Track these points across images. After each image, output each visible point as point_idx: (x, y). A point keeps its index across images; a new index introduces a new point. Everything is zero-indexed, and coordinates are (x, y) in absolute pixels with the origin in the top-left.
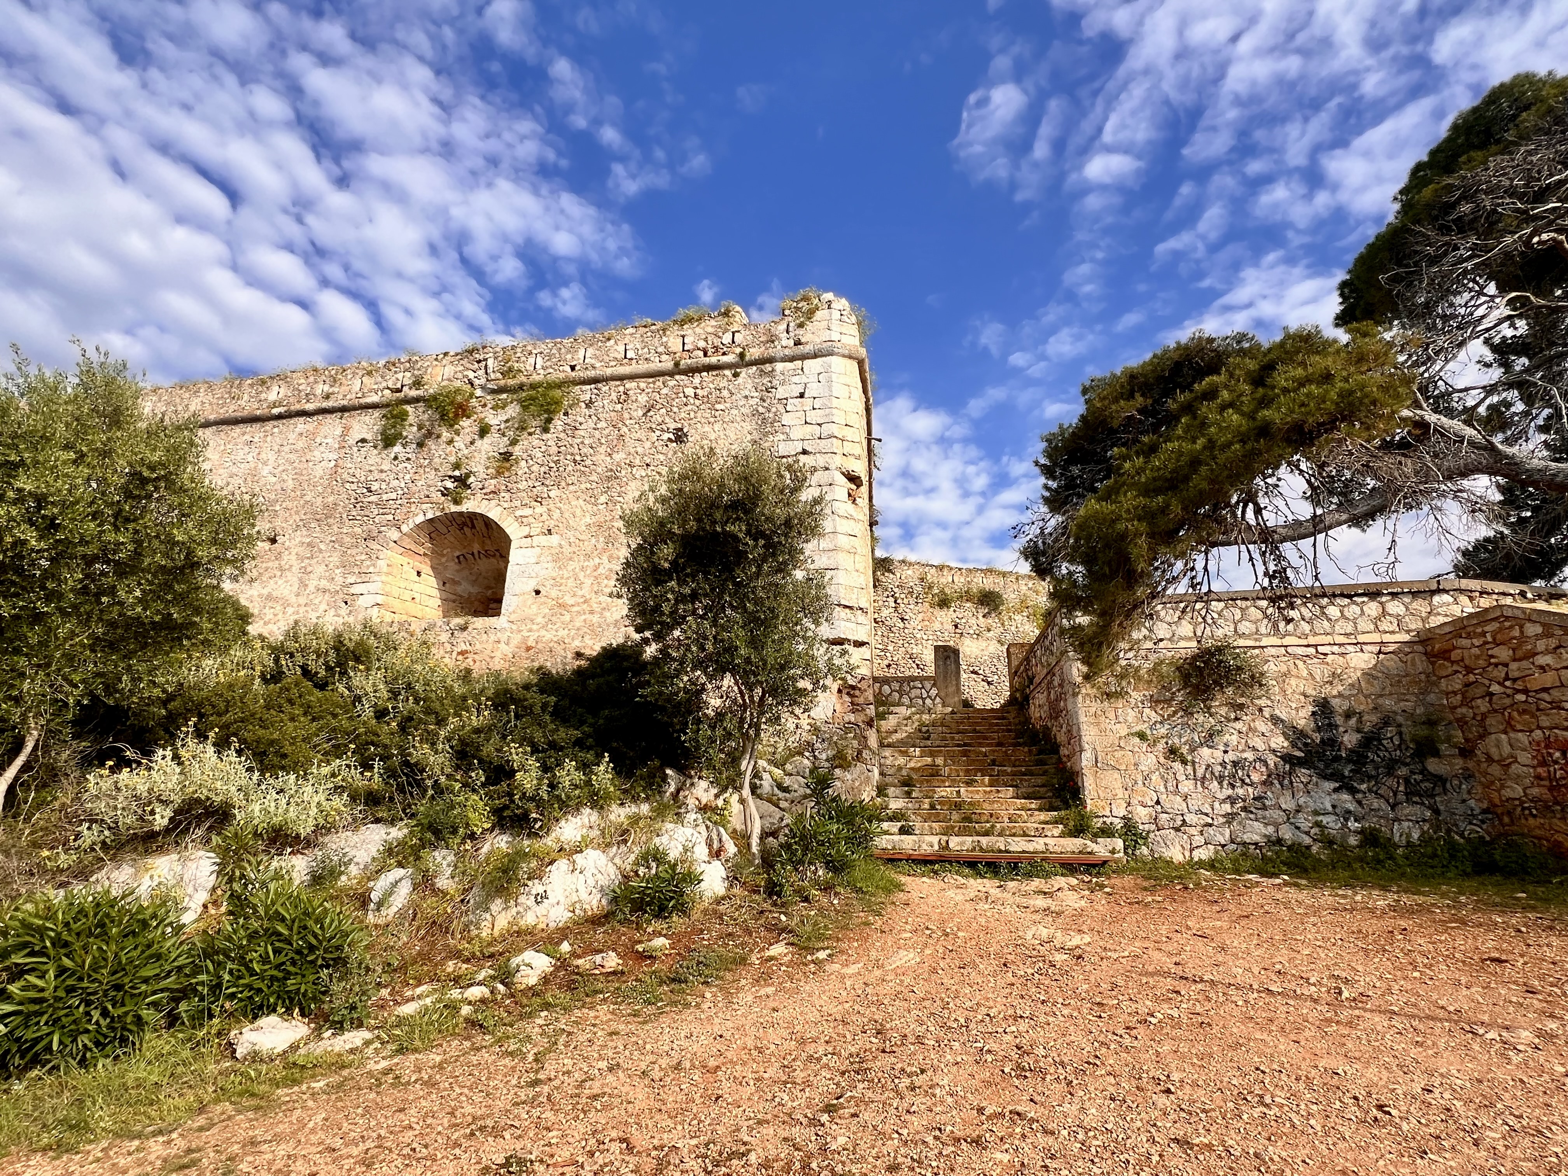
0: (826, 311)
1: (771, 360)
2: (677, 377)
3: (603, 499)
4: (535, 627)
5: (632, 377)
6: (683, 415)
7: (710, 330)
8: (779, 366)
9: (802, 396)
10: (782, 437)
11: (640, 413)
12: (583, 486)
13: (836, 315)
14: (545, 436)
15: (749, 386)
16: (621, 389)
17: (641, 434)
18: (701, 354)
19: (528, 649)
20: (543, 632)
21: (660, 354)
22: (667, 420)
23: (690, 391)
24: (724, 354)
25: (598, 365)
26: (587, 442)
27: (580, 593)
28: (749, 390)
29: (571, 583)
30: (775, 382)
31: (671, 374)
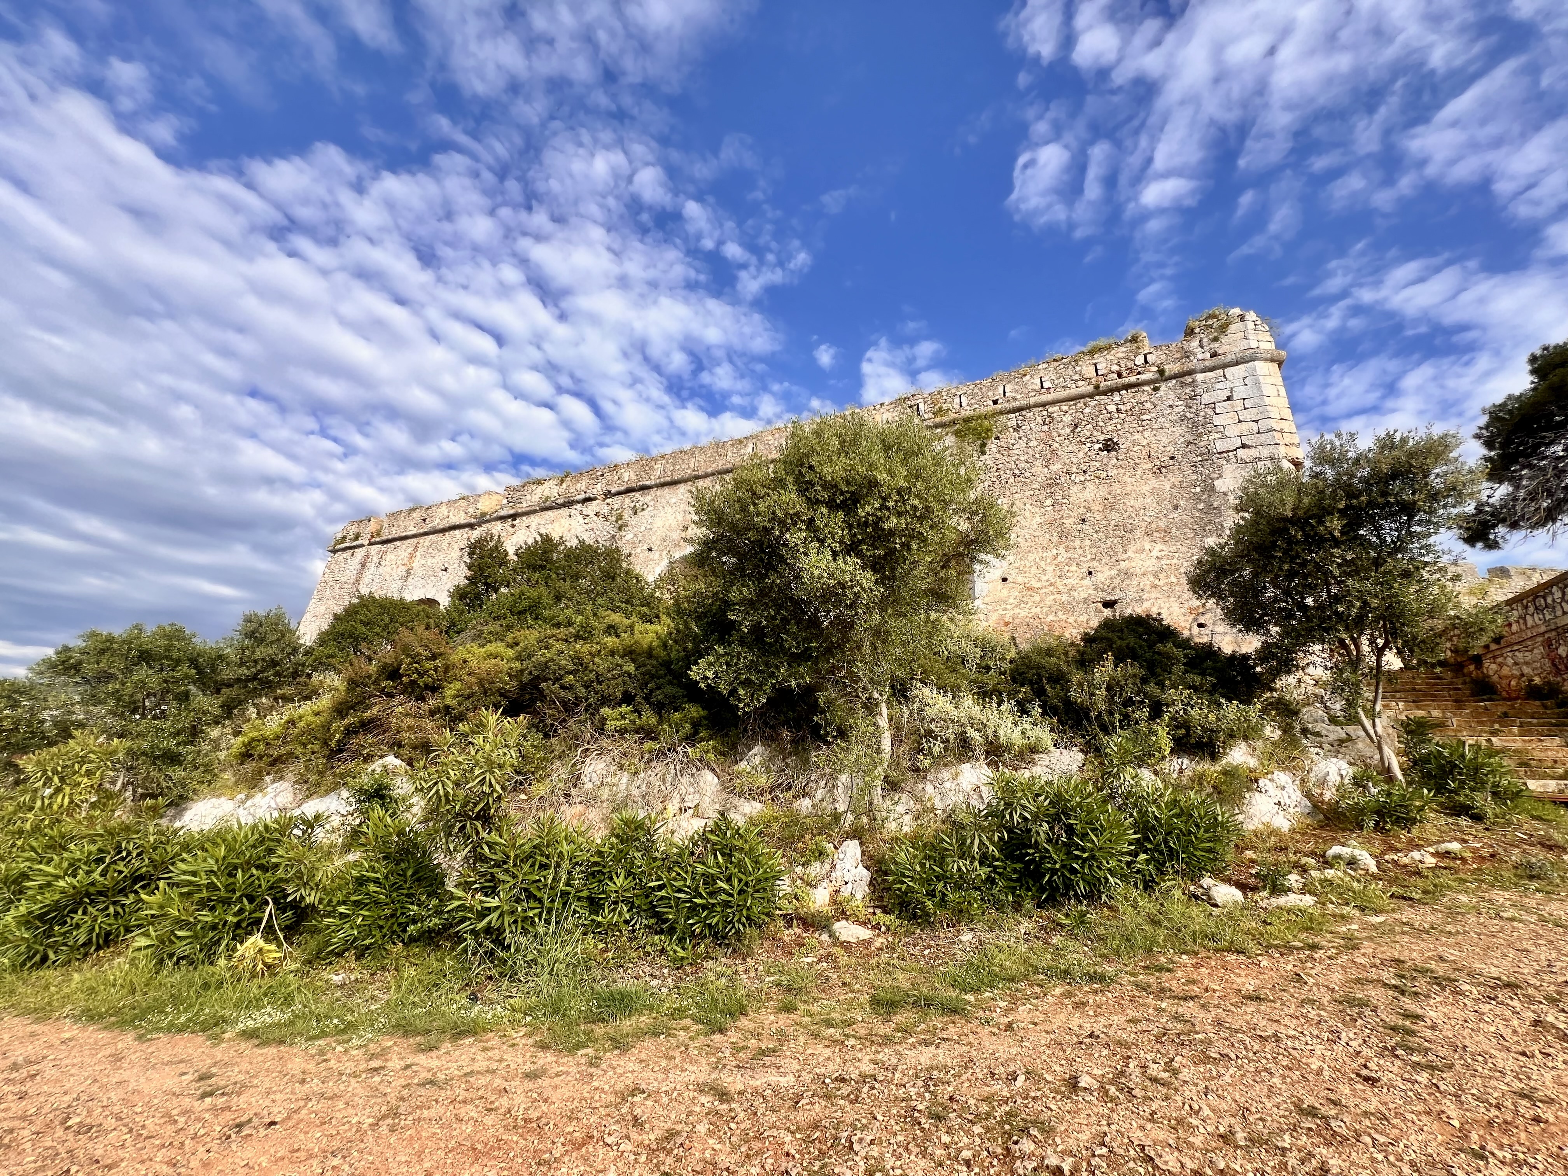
0: (1240, 325)
1: (1190, 373)
2: (1097, 398)
3: (1049, 502)
4: (1009, 607)
5: (1053, 403)
6: (1110, 428)
7: (1120, 355)
8: (1200, 377)
9: (1229, 399)
10: (1217, 436)
11: (1068, 430)
12: (1028, 493)
13: (1251, 326)
14: (982, 458)
15: (1172, 397)
16: (1045, 413)
17: (1073, 447)
18: (1116, 376)
19: (1007, 624)
20: (1017, 611)
21: (1076, 381)
22: (1095, 433)
23: (1112, 408)
24: (1139, 373)
25: (1018, 397)
26: (1022, 458)
27: (1045, 578)
28: (1172, 398)
29: (1034, 570)
30: (1198, 391)
31: (1091, 396)
